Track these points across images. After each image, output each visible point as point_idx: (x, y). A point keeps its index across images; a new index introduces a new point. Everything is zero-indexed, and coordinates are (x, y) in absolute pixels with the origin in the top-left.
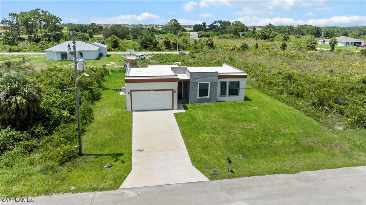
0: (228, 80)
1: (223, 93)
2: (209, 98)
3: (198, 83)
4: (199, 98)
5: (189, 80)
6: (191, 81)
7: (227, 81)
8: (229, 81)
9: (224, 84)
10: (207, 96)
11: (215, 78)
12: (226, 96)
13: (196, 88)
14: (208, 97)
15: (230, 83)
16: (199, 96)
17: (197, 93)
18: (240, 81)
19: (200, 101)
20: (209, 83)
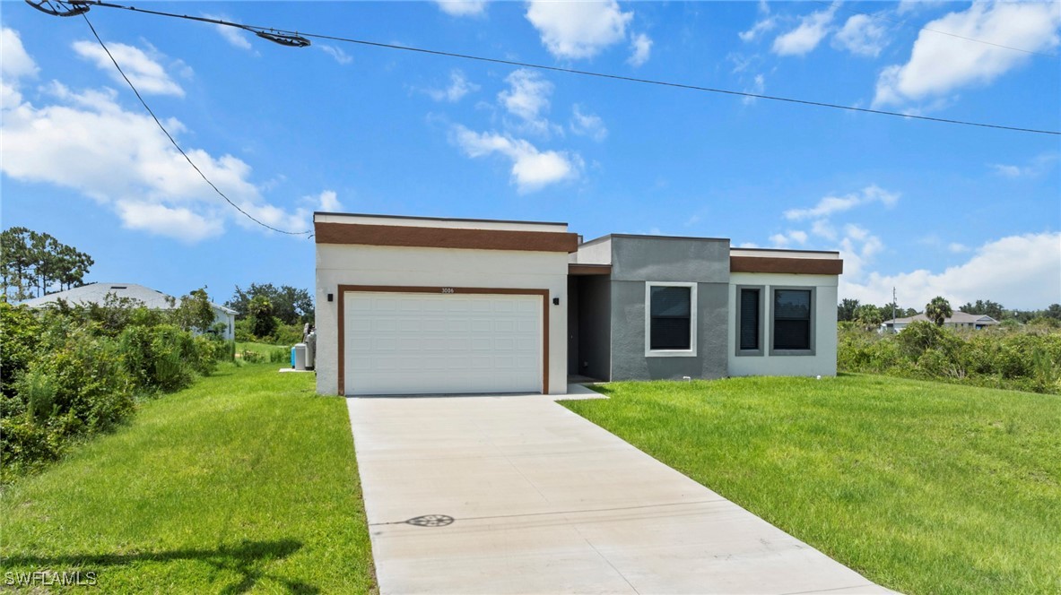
0: (767, 282)
1: (749, 341)
2: (695, 355)
3: (648, 285)
4: (649, 353)
5: (609, 268)
6: (616, 273)
7: (764, 286)
8: (771, 286)
9: (750, 298)
10: (688, 347)
11: (716, 266)
12: (762, 354)
13: (638, 306)
14: (691, 352)
15: (778, 292)
16: (653, 347)
17: (644, 332)
18: (815, 287)
19: (658, 371)
20: (694, 286)
